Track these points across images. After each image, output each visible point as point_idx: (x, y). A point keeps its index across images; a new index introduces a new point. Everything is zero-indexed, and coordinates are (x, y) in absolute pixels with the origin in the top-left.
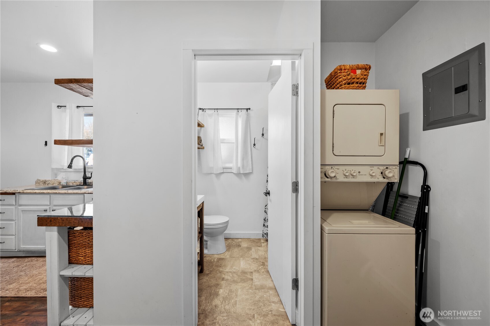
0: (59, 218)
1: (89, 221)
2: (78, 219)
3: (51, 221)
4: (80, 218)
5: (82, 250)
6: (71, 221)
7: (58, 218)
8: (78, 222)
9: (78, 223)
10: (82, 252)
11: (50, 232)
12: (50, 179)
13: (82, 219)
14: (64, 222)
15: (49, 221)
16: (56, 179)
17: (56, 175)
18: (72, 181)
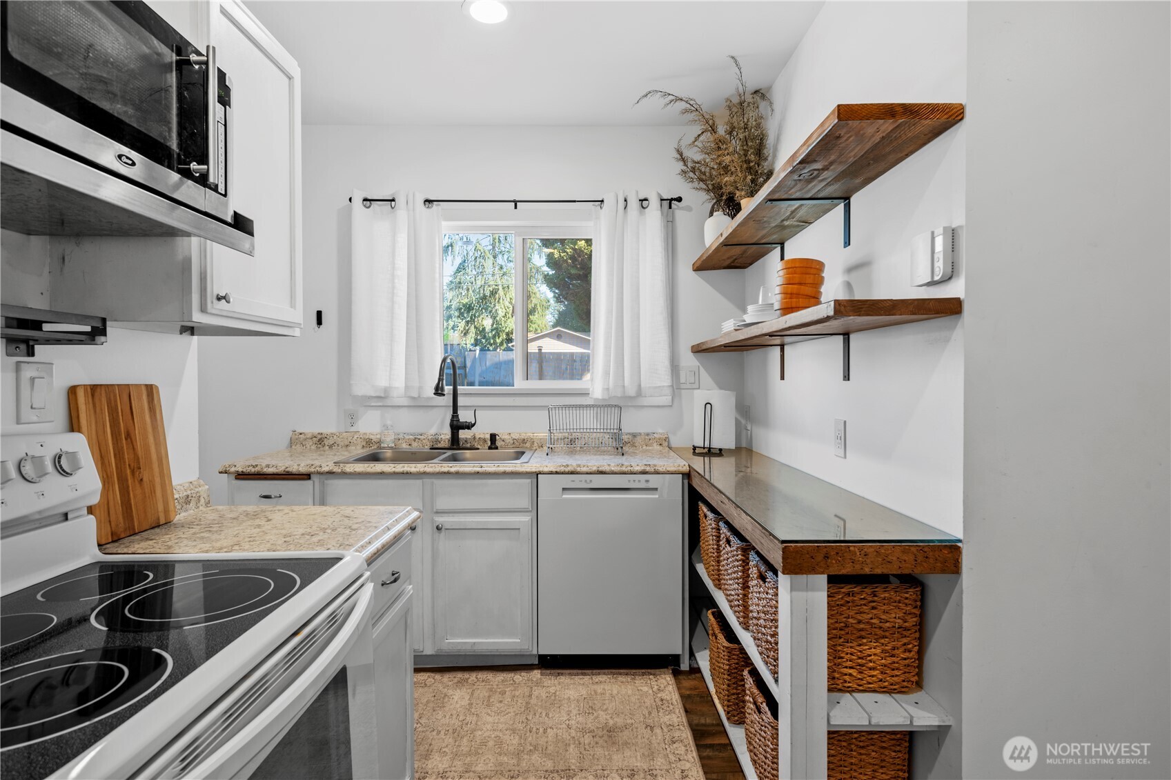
0: (854, 546)
1: (950, 555)
2: (913, 549)
3: (826, 557)
4: (919, 546)
5: (851, 647)
6: (890, 557)
7: (849, 547)
8: (912, 557)
9: (914, 563)
10: (851, 654)
11: (804, 594)
12: (333, 430)
13: (926, 549)
14: (868, 561)
15: (820, 557)
16: (353, 429)
17: (352, 418)
18: (407, 437)
